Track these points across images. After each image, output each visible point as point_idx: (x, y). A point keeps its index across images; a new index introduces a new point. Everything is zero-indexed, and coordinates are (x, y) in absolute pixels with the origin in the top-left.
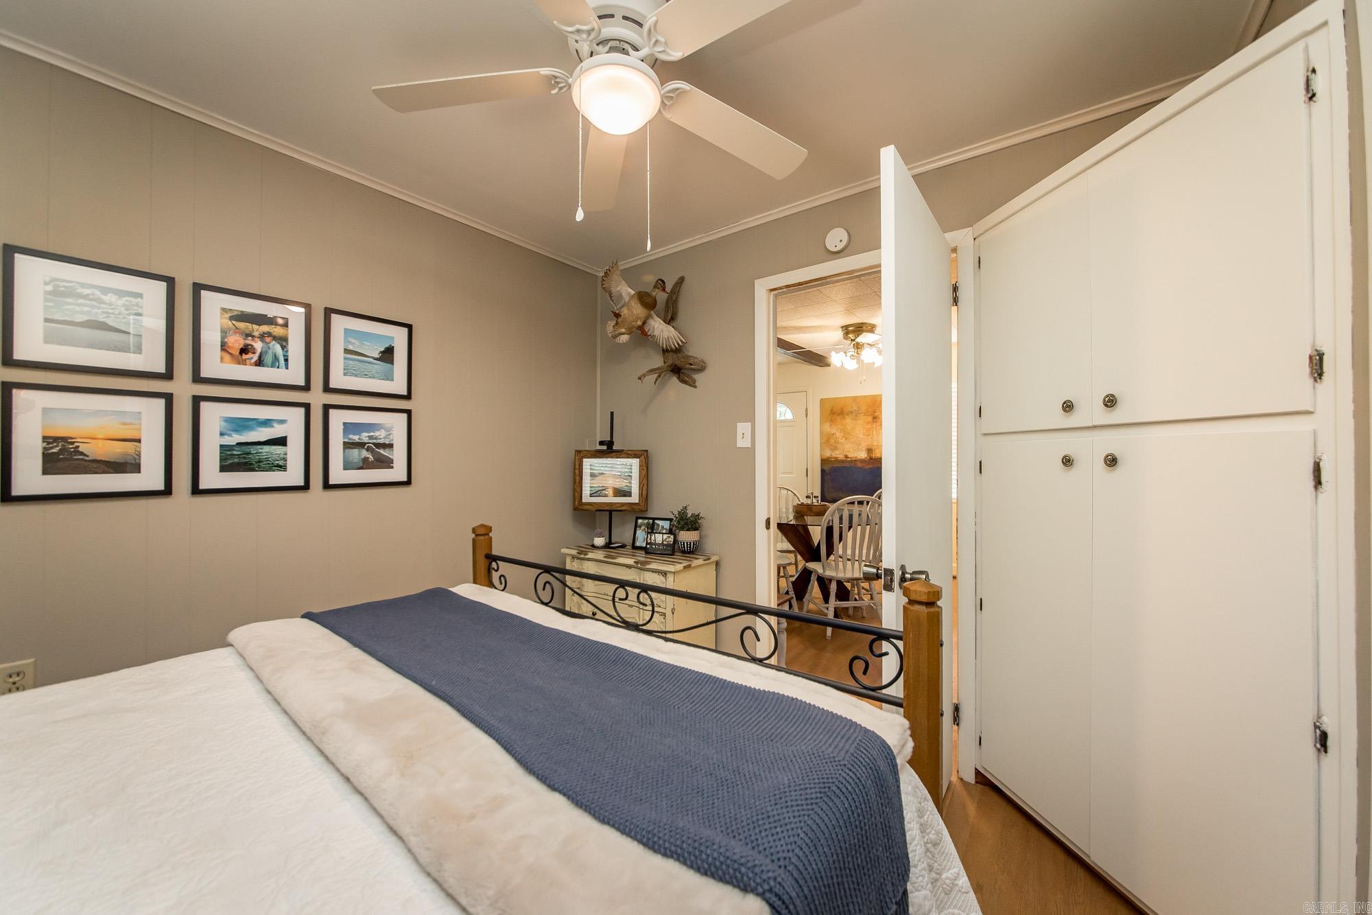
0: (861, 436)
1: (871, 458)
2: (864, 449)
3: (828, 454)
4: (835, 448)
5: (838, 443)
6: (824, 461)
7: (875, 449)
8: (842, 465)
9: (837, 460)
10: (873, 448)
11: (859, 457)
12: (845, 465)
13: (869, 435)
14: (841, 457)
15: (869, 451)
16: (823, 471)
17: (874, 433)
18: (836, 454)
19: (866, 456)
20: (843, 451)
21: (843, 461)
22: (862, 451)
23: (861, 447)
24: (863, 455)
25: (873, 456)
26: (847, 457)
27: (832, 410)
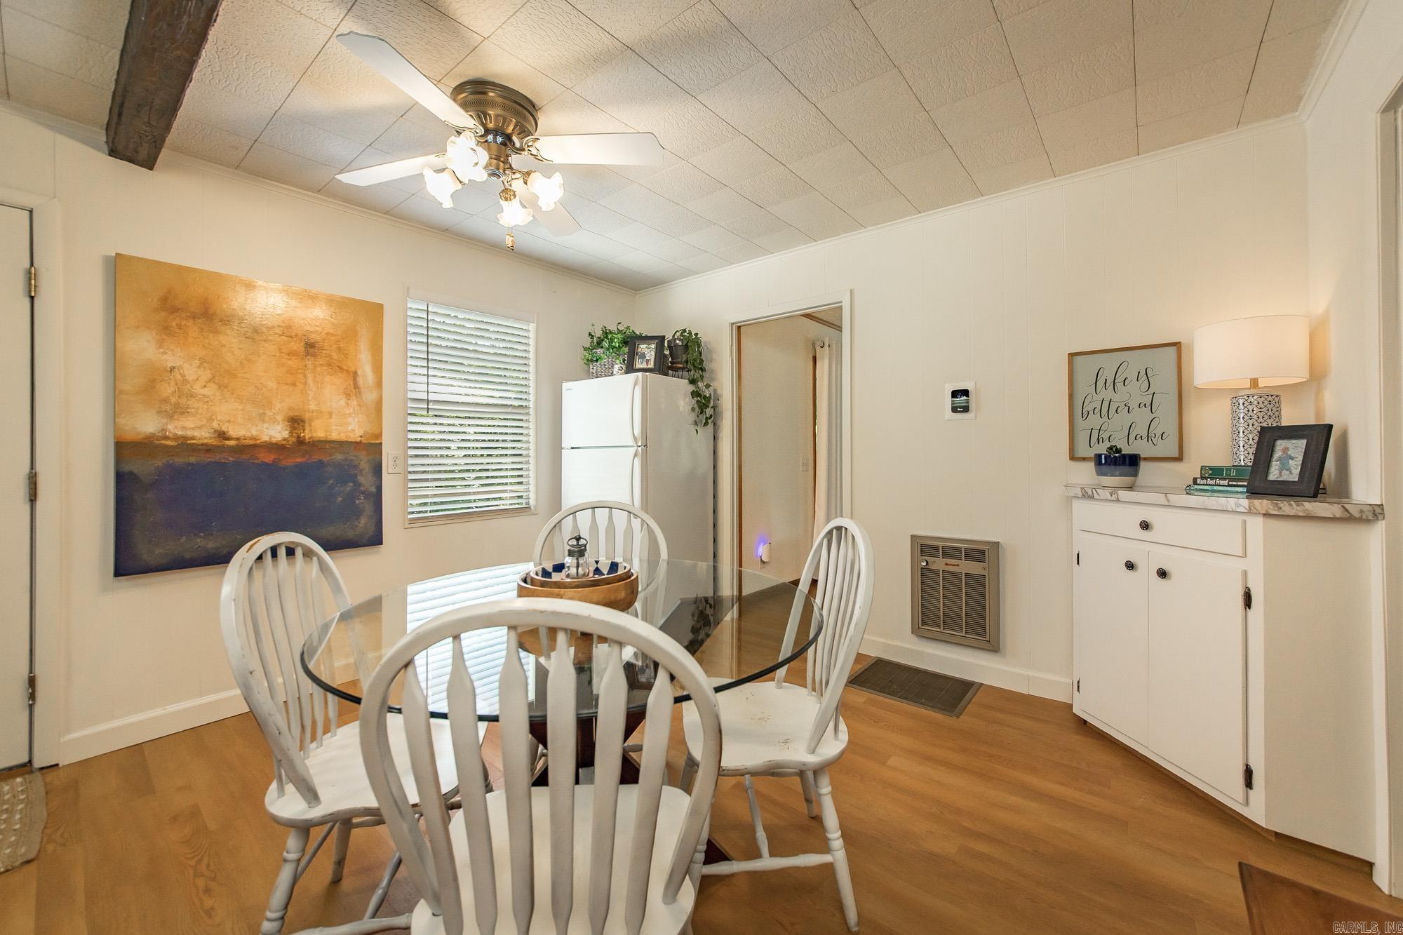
0: (272, 385)
1: (300, 442)
2: (279, 418)
3: (146, 424)
4: (180, 411)
5: (191, 395)
6: (124, 449)
7: (311, 420)
8: (207, 458)
9: (186, 445)
10: (307, 416)
11: (265, 438)
12: (217, 457)
13: (294, 385)
14: (203, 435)
15: (296, 422)
16: (122, 479)
17: (310, 380)
18: (183, 428)
19: (286, 434)
20: (211, 420)
21: (208, 449)
22: (274, 421)
23: (269, 413)
24: (277, 432)
25: (307, 435)
26: (222, 435)
27: (164, 299)
